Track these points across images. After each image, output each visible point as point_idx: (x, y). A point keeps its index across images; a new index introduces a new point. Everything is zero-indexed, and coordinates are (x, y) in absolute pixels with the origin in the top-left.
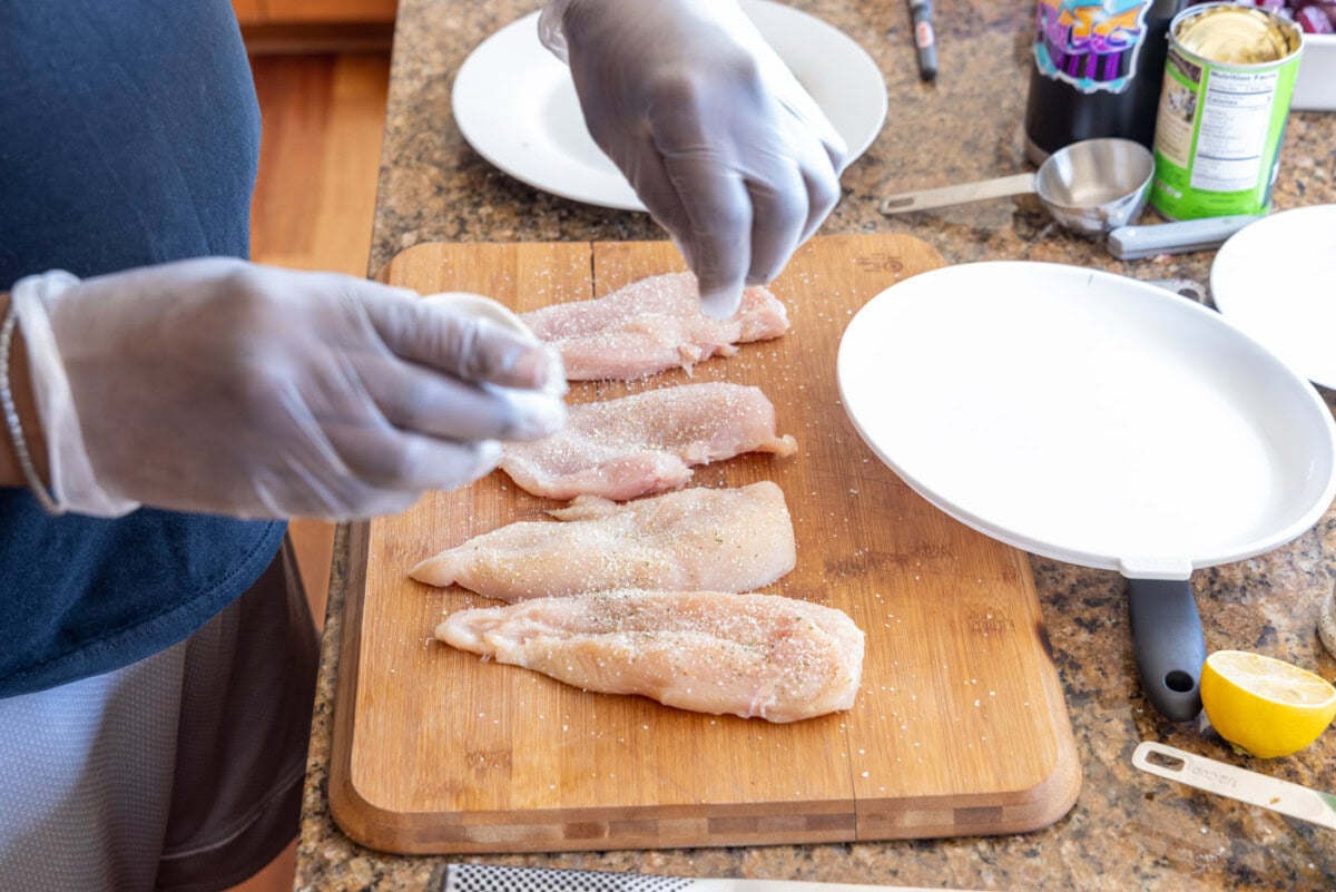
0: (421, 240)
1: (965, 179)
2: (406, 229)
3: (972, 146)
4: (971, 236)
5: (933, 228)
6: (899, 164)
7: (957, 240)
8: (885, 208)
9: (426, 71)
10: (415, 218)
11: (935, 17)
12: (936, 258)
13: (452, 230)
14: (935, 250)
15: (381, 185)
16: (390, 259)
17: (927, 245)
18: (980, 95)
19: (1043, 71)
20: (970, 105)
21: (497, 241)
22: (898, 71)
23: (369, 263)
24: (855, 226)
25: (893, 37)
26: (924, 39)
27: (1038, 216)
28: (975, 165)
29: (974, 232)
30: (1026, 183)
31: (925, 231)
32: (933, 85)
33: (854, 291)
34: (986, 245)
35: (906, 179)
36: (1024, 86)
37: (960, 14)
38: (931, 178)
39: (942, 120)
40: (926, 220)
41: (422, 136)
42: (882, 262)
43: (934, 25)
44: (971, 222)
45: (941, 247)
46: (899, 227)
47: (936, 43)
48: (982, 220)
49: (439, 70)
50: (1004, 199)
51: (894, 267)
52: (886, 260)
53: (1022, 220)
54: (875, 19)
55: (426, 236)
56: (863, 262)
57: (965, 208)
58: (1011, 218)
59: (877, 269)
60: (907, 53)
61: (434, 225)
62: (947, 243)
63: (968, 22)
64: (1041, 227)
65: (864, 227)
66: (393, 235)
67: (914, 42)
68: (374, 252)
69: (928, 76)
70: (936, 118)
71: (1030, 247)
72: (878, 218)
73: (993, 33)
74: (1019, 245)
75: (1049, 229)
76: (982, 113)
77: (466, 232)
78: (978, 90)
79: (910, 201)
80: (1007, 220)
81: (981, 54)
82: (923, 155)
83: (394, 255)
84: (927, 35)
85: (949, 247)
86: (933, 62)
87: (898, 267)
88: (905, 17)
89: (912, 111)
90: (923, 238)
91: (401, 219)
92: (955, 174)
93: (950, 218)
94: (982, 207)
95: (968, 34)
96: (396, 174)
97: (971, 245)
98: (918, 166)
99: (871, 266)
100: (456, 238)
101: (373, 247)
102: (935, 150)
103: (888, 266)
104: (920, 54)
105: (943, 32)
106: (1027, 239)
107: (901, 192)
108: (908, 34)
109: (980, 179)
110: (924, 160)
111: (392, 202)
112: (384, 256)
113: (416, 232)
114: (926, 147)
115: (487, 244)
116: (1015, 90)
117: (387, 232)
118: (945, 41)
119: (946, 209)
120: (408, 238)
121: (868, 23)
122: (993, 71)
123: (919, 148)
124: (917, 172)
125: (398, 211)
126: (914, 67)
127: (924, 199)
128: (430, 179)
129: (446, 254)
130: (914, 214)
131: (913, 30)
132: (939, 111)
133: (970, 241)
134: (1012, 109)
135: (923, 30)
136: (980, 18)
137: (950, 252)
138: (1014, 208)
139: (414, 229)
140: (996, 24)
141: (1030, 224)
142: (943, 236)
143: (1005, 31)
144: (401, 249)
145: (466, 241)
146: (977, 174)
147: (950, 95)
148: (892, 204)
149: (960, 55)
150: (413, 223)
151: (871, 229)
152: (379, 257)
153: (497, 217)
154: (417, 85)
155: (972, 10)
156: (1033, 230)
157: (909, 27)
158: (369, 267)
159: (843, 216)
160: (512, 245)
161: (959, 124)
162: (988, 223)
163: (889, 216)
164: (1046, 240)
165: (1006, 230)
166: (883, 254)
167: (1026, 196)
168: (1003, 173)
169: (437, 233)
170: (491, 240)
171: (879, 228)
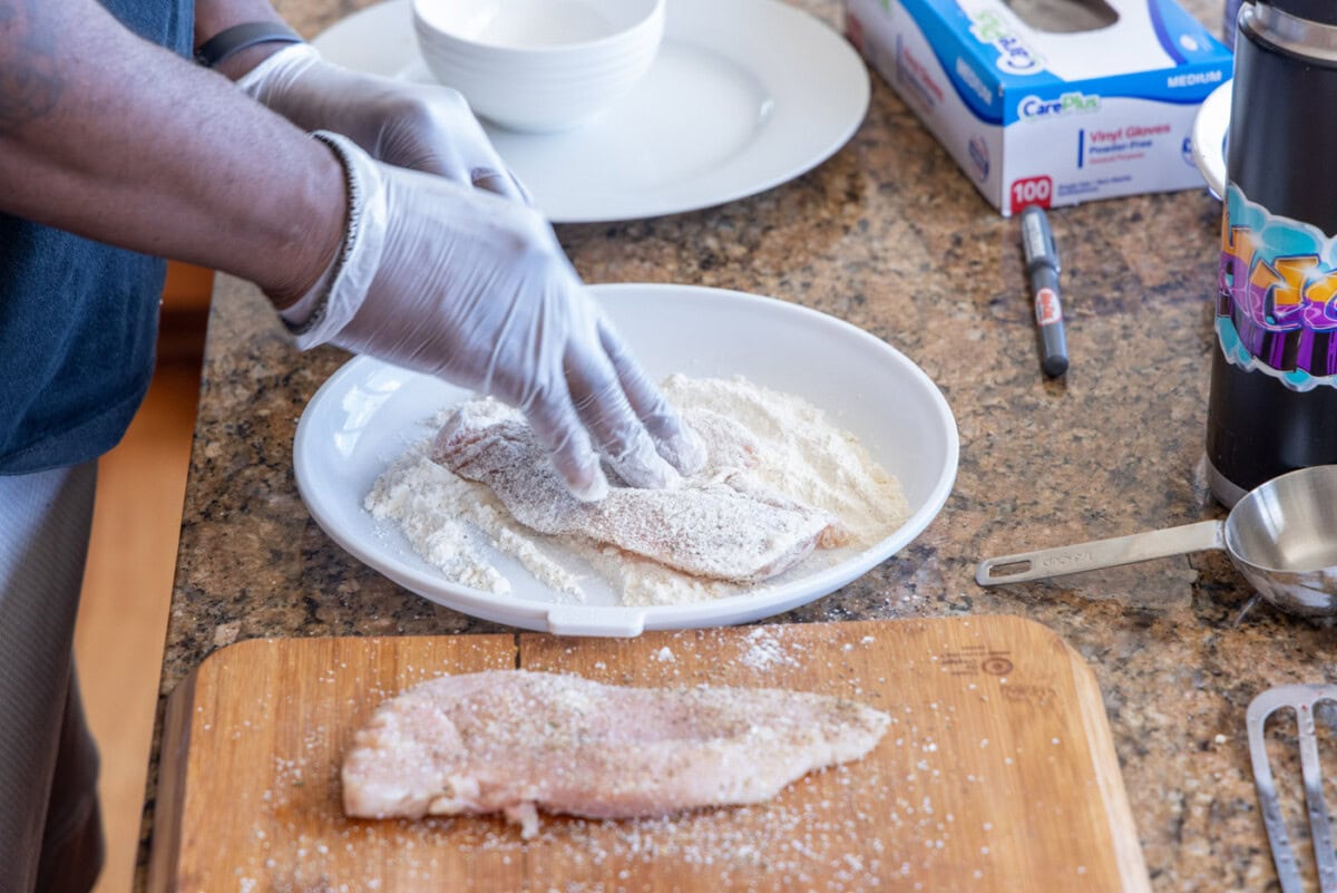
0: (245, 635)
1: (1113, 530)
2: (224, 619)
3: (1124, 479)
4: (1122, 619)
5: (1064, 607)
6: (1008, 507)
7: (1102, 625)
8: (985, 578)
9: (257, 372)
10: (237, 601)
11: (1065, 280)
12: (1066, 652)
13: (295, 618)
14: (1065, 642)
15: (184, 551)
16: (196, 666)
17: (1052, 632)
18: (1138, 399)
19: (1230, 360)
20: (1120, 416)
21: (368, 635)
22: (1006, 361)
23: (163, 672)
24: (939, 605)
25: (997, 311)
26: (1047, 315)
27: (1230, 587)
28: (1130, 508)
29: (1128, 613)
30: (1208, 535)
31: (1050, 613)
32: (1064, 385)
33: (934, 706)
34: (1147, 633)
35: (1019, 532)
36: (1203, 383)
37: (1105, 275)
38: (1059, 530)
39: (1077, 439)
40: (1051, 594)
41: (248, 472)
42: (980, 660)
43: (1062, 291)
44: (1123, 597)
45: (1075, 638)
46: (1009, 606)
47: (1066, 319)
48: (1141, 593)
49: (278, 370)
50: (1176, 558)
51: (998, 667)
52: (987, 657)
53: (1204, 593)
54: (970, 284)
55: (254, 629)
56: (950, 659)
57: (1111, 575)
58: (1189, 592)
59: (972, 670)
60: (1022, 337)
61: (266, 612)
62: (1085, 630)
63: (1118, 287)
64: (1237, 605)
65: (953, 607)
66: (201, 628)
67: (1033, 319)
68: (171, 655)
69: (1054, 372)
70: (1068, 436)
71: (1217, 635)
72: (975, 592)
73: (1157, 302)
74: (1202, 631)
75: (1248, 608)
76: (1140, 427)
77: (319, 622)
78: (1133, 391)
79: (1025, 565)
80: (1181, 595)
81: (1140, 335)
82: (1047, 493)
83: (202, 660)
84: (1052, 308)
85: (1090, 638)
86: (1063, 348)
87: (1005, 666)
88: (1018, 280)
89: (1028, 425)
90: (1045, 623)
91: (214, 603)
92: (1097, 523)
93: (1090, 592)
94: (1142, 572)
95: (1119, 306)
96: (207, 532)
97: (1123, 634)
98: (1040, 510)
99: (962, 667)
100: (301, 631)
101: (169, 647)
102: (1067, 486)
103: (989, 666)
104: (1041, 336)
105: (1077, 302)
106: (1212, 623)
107: (1012, 551)
108: (1023, 306)
109: (1137, 530)
110: (1047, 501)
111: (200, 575)
112: (187, 660)
113: (238, 623)
114: (1052, 480)
115: (352, 638)
116: (1193, 392)
117: (193, 622)
118: (1083, 316)
119: (1083, 577)
120: (224, 633)
121: (960, 290)
122: (1157, 362)
123: (1040, 483)
124: (1036, 519)
125: (210, 589)
126: (1032, 356)
127: (1048, 562)
128: (263, 541)
129: (284, 657)
130: (1032, 585)
131: (1031, 301)
132: (1073, 425)
133: (1122, 627)
134: (1189, 422)
135: (1046, 298)
136: (1138, 279)
137: (1091, 644)
138: (1193, 575)
139: (234, 618)
140: (1161, 289)
141: (1216, 600)
142: (1078, 620)
143: (1175, 301)
144: (214, 649)
145: (316, 635)
146: (1132, 522)
147: (1090, 400)
148: (996, 570)
149: (1106, 337)
150: (232, 609)
151: (963, 609)
152: (179, 662)
153: (366, 598)
154: (243, 393)
155: (1125, 268)
156: (1223, 609)
157: (1024, 295)
158: (162, 680)
159: (919, 590)
160: (388, 640)
161: (1105, 445)
162: (1150, 598)
163: (991, 589)
164: (1244, 626)
165: (1180, 609)
166: (982, 647)
167: (1208, 556)
168: (1175, 521)
169: (270, 624)
170: (358, 634)
171: (977, 608)
